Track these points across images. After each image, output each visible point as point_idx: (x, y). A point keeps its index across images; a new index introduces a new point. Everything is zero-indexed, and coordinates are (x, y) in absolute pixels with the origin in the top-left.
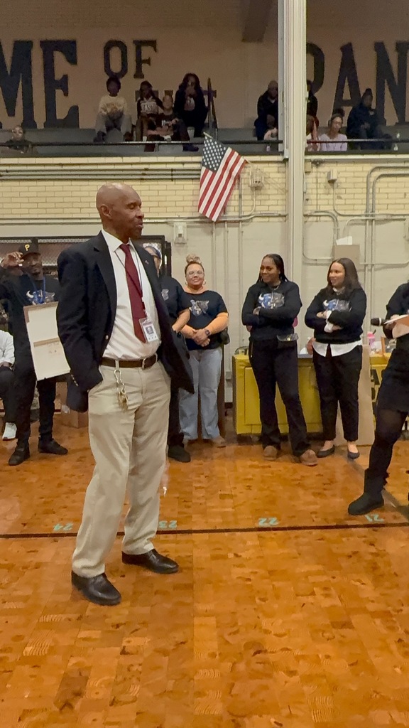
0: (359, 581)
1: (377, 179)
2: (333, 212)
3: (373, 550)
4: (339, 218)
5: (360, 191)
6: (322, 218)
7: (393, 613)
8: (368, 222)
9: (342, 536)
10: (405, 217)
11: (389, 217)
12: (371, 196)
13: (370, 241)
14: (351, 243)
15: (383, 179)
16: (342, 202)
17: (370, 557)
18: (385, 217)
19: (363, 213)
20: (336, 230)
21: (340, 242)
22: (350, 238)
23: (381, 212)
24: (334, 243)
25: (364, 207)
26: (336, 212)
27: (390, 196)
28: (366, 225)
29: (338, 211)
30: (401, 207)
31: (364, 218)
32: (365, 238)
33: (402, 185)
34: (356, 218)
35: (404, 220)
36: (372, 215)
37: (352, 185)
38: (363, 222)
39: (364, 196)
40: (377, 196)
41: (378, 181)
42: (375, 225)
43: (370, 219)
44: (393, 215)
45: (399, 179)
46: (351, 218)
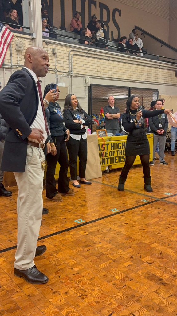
2: (55, 69)
4: (58, 73)
5: (66, 60)
6: (50, 72)
8: (70, 76)
10: (84, 76)
11: (77, 75)
12: (70, 64)
13: (71, 85)
14: (64, 86)
15: (75, 56)
16: (59, 65)
18: (76, 75)
19: (67, 71)
20: (57, 79)
21: (59, 85)
22: (64, 83)
23: (75, 72)
25: (68, 69)
27: (78, 65)
28: (69, 77)
29: (58, 69)
30: (82, 71)
31: (68, 74)
32: (69, 84)
33: (82, 60)
34: (65, 73)
35: (83, 77)
36: (71, 73)
37: (62, 57)
38: (68, 76)
39: (68, 63)
40: (73, 64)
41: (73, 57)
42: (73, 78)
43: (70, 75)
44: (79, 74)
45: (81, 57)
46: (63, 74)
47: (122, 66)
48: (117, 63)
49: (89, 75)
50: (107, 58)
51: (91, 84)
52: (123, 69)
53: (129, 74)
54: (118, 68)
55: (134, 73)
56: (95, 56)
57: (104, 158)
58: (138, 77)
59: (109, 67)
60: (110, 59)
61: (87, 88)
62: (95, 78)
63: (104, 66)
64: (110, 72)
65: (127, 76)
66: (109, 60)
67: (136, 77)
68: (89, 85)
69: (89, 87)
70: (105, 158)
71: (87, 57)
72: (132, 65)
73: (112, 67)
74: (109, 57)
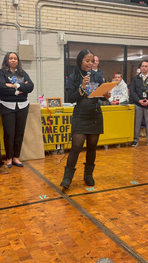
0: (35, 232)
1: (42, 7)
2: (17, 24)
3: (43, 214)
4: (21, 28)
5: (32, 13)
6: (11, 27)
7: (53, 246)
8: (37, 32)
9: (26, 209)
10: (57, 31)
11: (49, 30)
12: (38, 17)
13: (39, 43)
14: (28, 44)
15: (45, 8)
16: (22, 18)
17: (41, 218)
18: (46, 30)
19: (34, 26)
20: (19, 35)
21: (22, 43)
22: (28, 41)
23: (44, 27)
24: (18, 43)
25: (35, 23)
26: (19, 24)
27: (49, 18)
28: (36, 34)
29: (20, 24)
30: (55, 25)
31: (35, 29)
32: (36, 41)
33: (55, 12)
34: (30, 29)
35: (57, 33)
36: (39, 28)
37: (27, 9)
38: (34, 32)
39: (35, 16)
40: (42, 17)
41: (42, 8)
42: (41, 34)
43: (38, 30)
44: (51, 29)
45: (54, 9)
46: (28, 29)
47: (115, 19)
48: (108, 15)
49: (66, 31)
50: (93, 9)
51: (68, 42)
52: (116, 22)
53: (126, 28)
54: (108, 21)
55: (134, 26)
56: (75, 7)
57: (51, 134)
58: (141, 33)
59: (96, 20)
60: (97, 9)
61: (63, 46)
62: (74, 34)
63: (87, 19)
64: (96, 26)
65: (123, 31)
66: (95, 11)
67: (137, 32)
68: (66, 43)
69: (65, 45)
70: (53, 135)
71: (62, 7)
72: (131, 17)
73: (101, 20)
74: (96, 7)
